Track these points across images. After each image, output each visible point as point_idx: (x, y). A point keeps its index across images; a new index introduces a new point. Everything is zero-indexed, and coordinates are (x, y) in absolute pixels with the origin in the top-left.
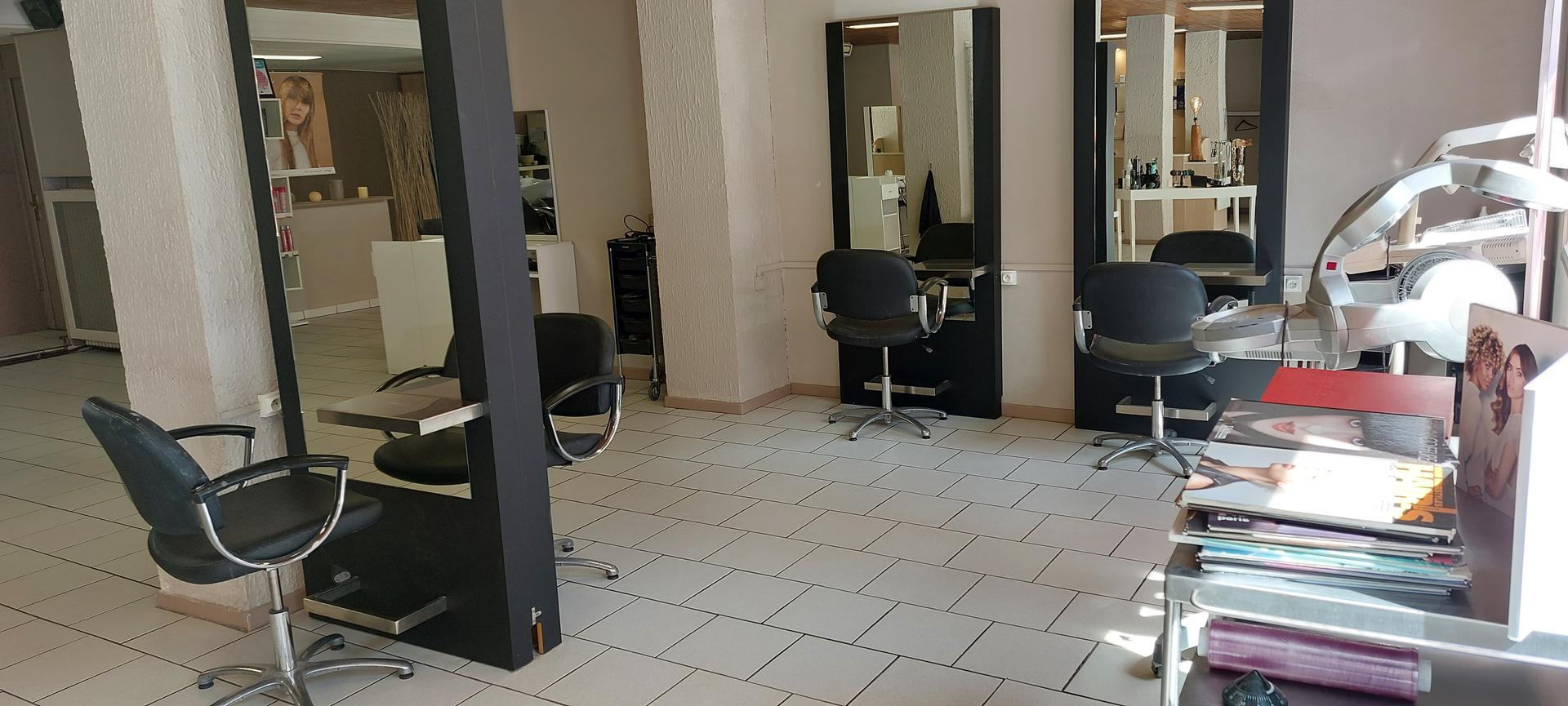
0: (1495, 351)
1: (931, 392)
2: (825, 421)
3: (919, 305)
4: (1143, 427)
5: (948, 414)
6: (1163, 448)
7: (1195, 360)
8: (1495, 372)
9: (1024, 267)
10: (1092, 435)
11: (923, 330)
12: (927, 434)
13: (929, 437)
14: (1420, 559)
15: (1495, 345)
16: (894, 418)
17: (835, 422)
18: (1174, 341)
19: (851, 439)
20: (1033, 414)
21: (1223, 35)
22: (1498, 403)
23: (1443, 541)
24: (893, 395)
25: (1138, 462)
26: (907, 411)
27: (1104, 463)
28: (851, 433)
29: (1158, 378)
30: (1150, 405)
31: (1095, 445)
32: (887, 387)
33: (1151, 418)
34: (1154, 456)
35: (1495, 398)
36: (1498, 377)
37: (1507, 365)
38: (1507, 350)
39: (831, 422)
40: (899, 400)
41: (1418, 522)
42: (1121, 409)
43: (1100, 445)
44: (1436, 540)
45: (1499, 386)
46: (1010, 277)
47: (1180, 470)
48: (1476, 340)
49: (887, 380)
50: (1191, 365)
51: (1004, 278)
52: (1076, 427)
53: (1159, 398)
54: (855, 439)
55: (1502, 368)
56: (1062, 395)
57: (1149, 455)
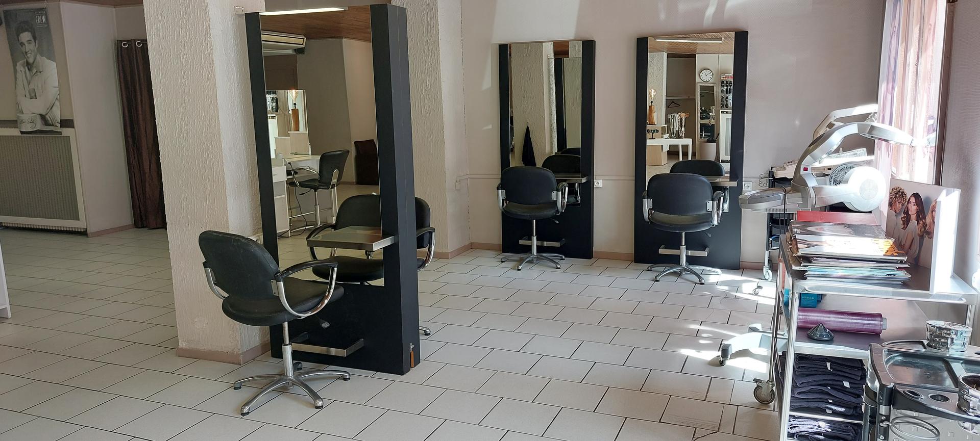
0: (903, 196)
1: (557, 244)
2: (499, 262)
3: (556, 196)
4: (676, 260)
5: (565, 257)
6: (685, 270)
7: (705, 224)
8: (903, 205)
9: (607, 178)
10: (646, 266)
11: (558, 211)
12: (559, 266)
13: (559, 268)
14: (894, 270)
15: (903, 194)
16: (538, 259)
17: (504, 262)
18: (695, 214)
19: (518, 270)
20: (612, 257)
21: (665, 55)
22: (904, 217)
23: (901, 262)
24: (538, 247)
25: (674, 278)
26: (545, 255)
27: (658, 278)
28: (518, 267)
29: (683, 234)
30: (679, 249)
31: (649, 270)
32: (535, 242)
33: (679, 256)
34: (680, 275)
35: (903, 215)
36: (904, 207)
37: (909, 202)
38: (908, 196)
39: (502, 262)
40: (540, 249)
41: (892, 255)
42: (662, 251)
43: (651, 271)
44: (899, 262)
45: (905, 210)
46: (599, 183)
47: (697, 280)
48: (893, 193)
49: (535, 238)
50: (704, 226)
51: (596, 184)
52: (635, 262)
53: (684, 244)
54: (520, 270)
55: (906, 203)
56: (627, 246)
57: (678, 275)
